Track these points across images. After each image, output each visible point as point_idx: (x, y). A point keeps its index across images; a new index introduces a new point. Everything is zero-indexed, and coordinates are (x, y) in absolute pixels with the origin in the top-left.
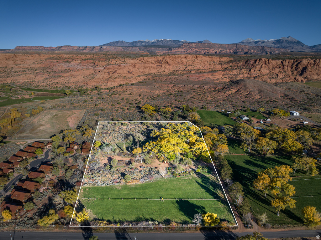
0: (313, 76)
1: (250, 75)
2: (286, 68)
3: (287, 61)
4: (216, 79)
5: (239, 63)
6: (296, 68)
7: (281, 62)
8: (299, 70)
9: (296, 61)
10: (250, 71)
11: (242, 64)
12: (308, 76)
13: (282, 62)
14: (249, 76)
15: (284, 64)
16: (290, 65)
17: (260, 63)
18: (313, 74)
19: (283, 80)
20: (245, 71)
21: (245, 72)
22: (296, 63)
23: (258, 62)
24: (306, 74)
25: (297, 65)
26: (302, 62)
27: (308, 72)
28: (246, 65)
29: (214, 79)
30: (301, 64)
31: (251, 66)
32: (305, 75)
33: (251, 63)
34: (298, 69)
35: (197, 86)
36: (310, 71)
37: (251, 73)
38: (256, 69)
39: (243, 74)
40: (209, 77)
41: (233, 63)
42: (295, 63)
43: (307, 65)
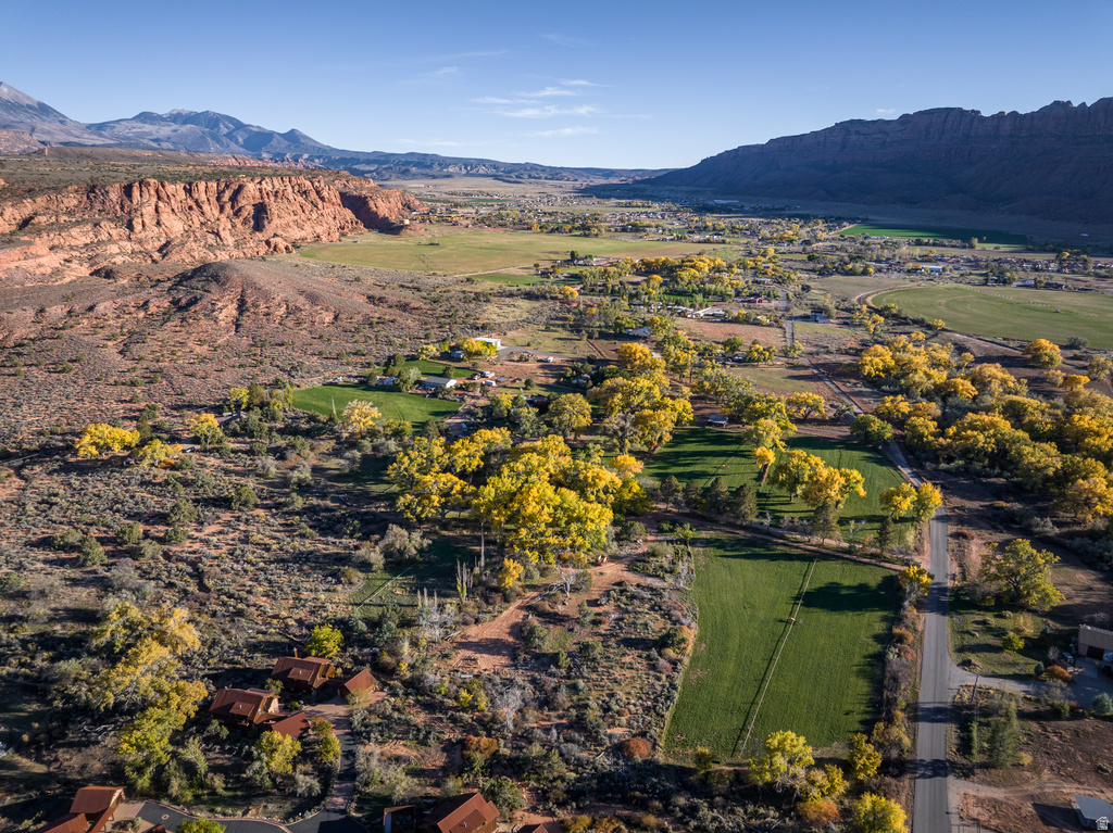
0: (290, 230)
1: (140, 242)
2: (206, 207)
3: (202, 186)
4: (49, 271)
5: (65, 200)
6: (232, 207)
7: (185, 188)
8: (245, 213)
9: (227, 186)
10: (130, 226)
11: (76, 202)
12: (280, 232)
13: (189, 191)
14: (137, 247)
15: (196, 196)
16: (213, 199)
17: (146, 195)
18: (288, 225)
19: (245, 250)
20: (109, 229)
21: (113, 232)
22: (228, 194)
23: (136, 193)
24: (273, 225)
25: (234, 199)
26: (245, 189)
27: (276, 221)
28: (98, 206)
29: (42, 270)
30: (244, 193)
31: (118, 207)
32: (270, 229)
33: (114, 196)
34: (240, 210)
35: (56, 311)
36: (279, 217)
37: (139, 236)
38: (146, 221)
39: (115, 242)
40: (17, 264)
41: (38, 200)
42: (224, 191)
43: (262, 198)
